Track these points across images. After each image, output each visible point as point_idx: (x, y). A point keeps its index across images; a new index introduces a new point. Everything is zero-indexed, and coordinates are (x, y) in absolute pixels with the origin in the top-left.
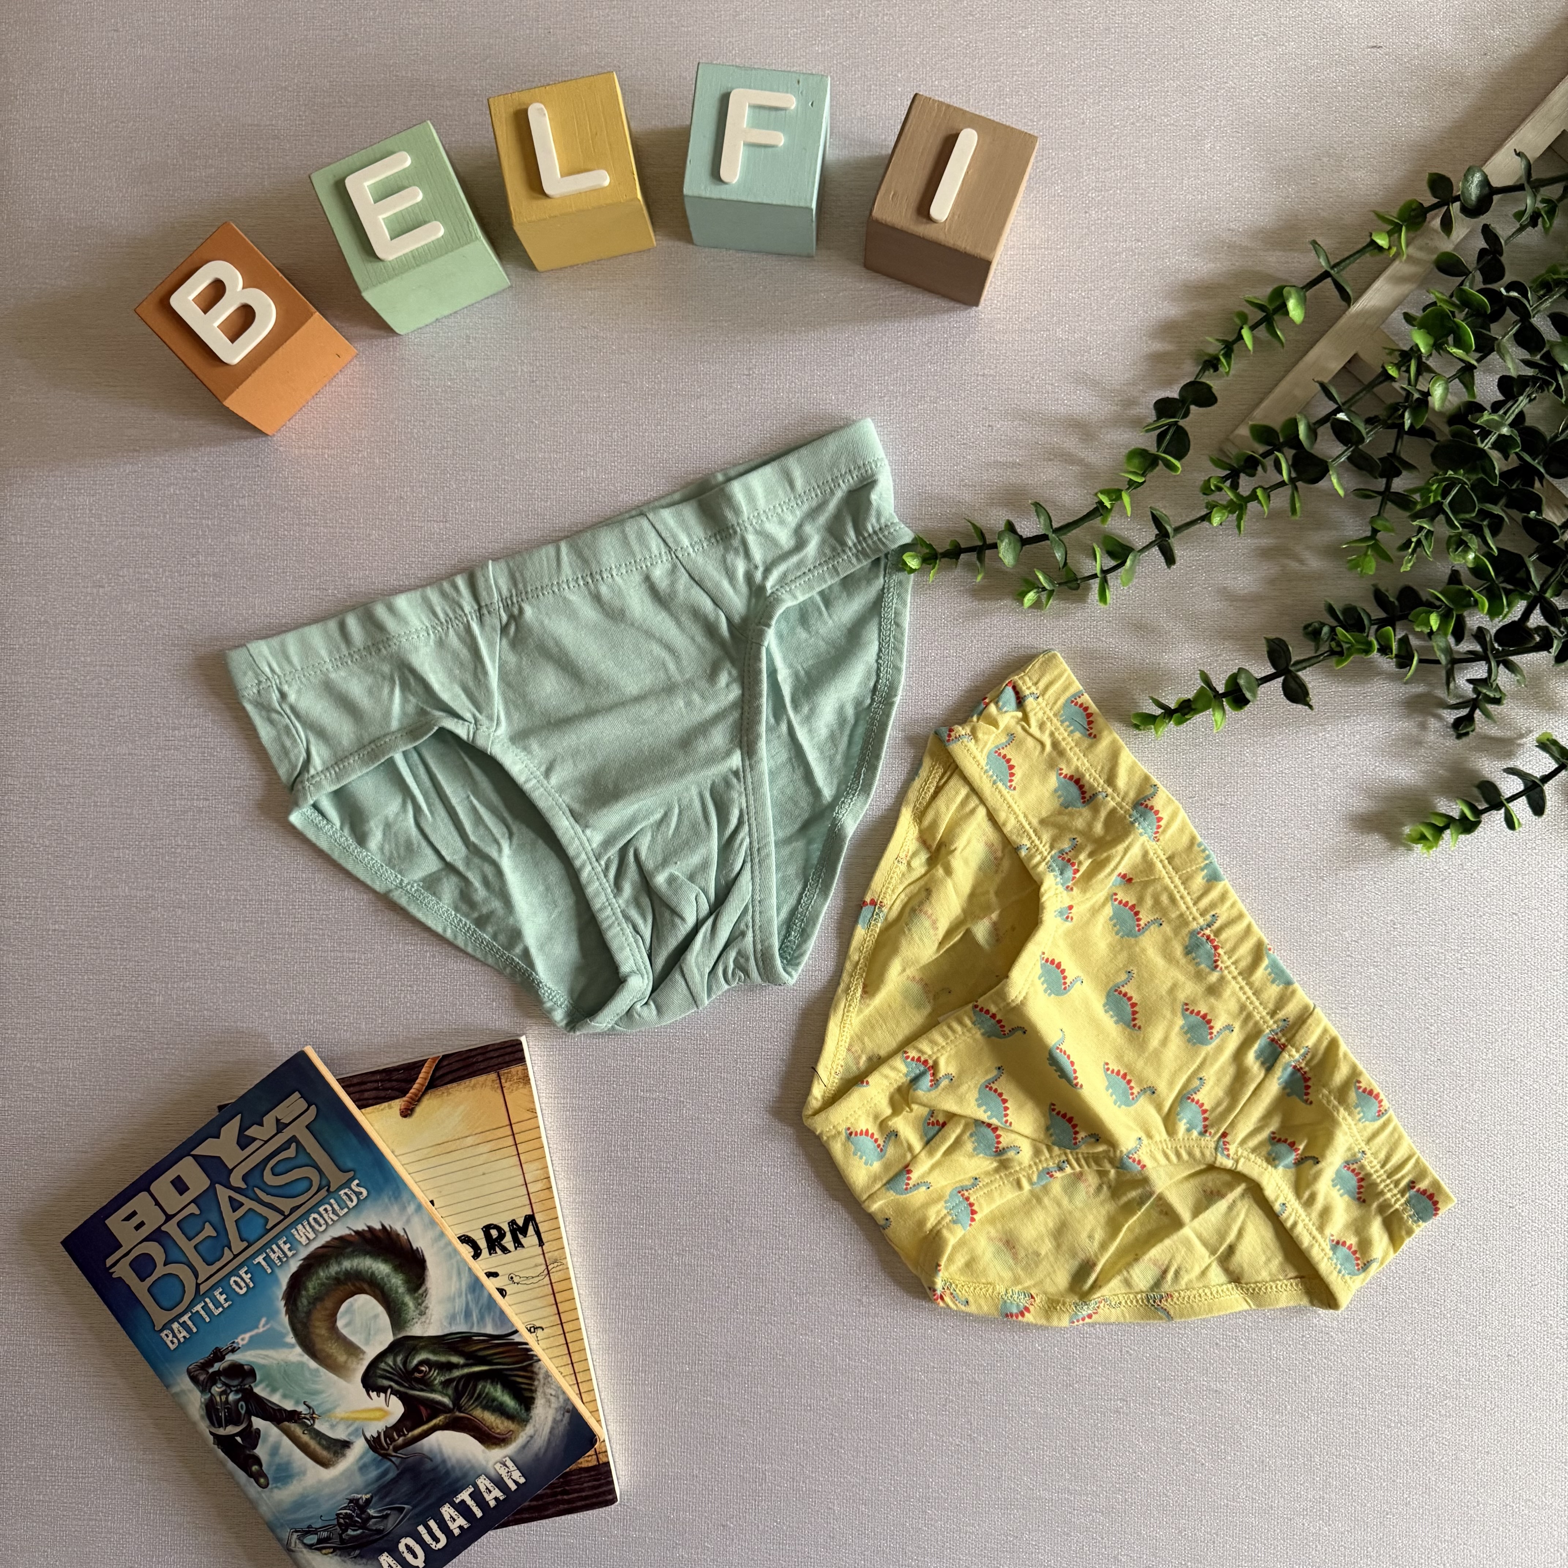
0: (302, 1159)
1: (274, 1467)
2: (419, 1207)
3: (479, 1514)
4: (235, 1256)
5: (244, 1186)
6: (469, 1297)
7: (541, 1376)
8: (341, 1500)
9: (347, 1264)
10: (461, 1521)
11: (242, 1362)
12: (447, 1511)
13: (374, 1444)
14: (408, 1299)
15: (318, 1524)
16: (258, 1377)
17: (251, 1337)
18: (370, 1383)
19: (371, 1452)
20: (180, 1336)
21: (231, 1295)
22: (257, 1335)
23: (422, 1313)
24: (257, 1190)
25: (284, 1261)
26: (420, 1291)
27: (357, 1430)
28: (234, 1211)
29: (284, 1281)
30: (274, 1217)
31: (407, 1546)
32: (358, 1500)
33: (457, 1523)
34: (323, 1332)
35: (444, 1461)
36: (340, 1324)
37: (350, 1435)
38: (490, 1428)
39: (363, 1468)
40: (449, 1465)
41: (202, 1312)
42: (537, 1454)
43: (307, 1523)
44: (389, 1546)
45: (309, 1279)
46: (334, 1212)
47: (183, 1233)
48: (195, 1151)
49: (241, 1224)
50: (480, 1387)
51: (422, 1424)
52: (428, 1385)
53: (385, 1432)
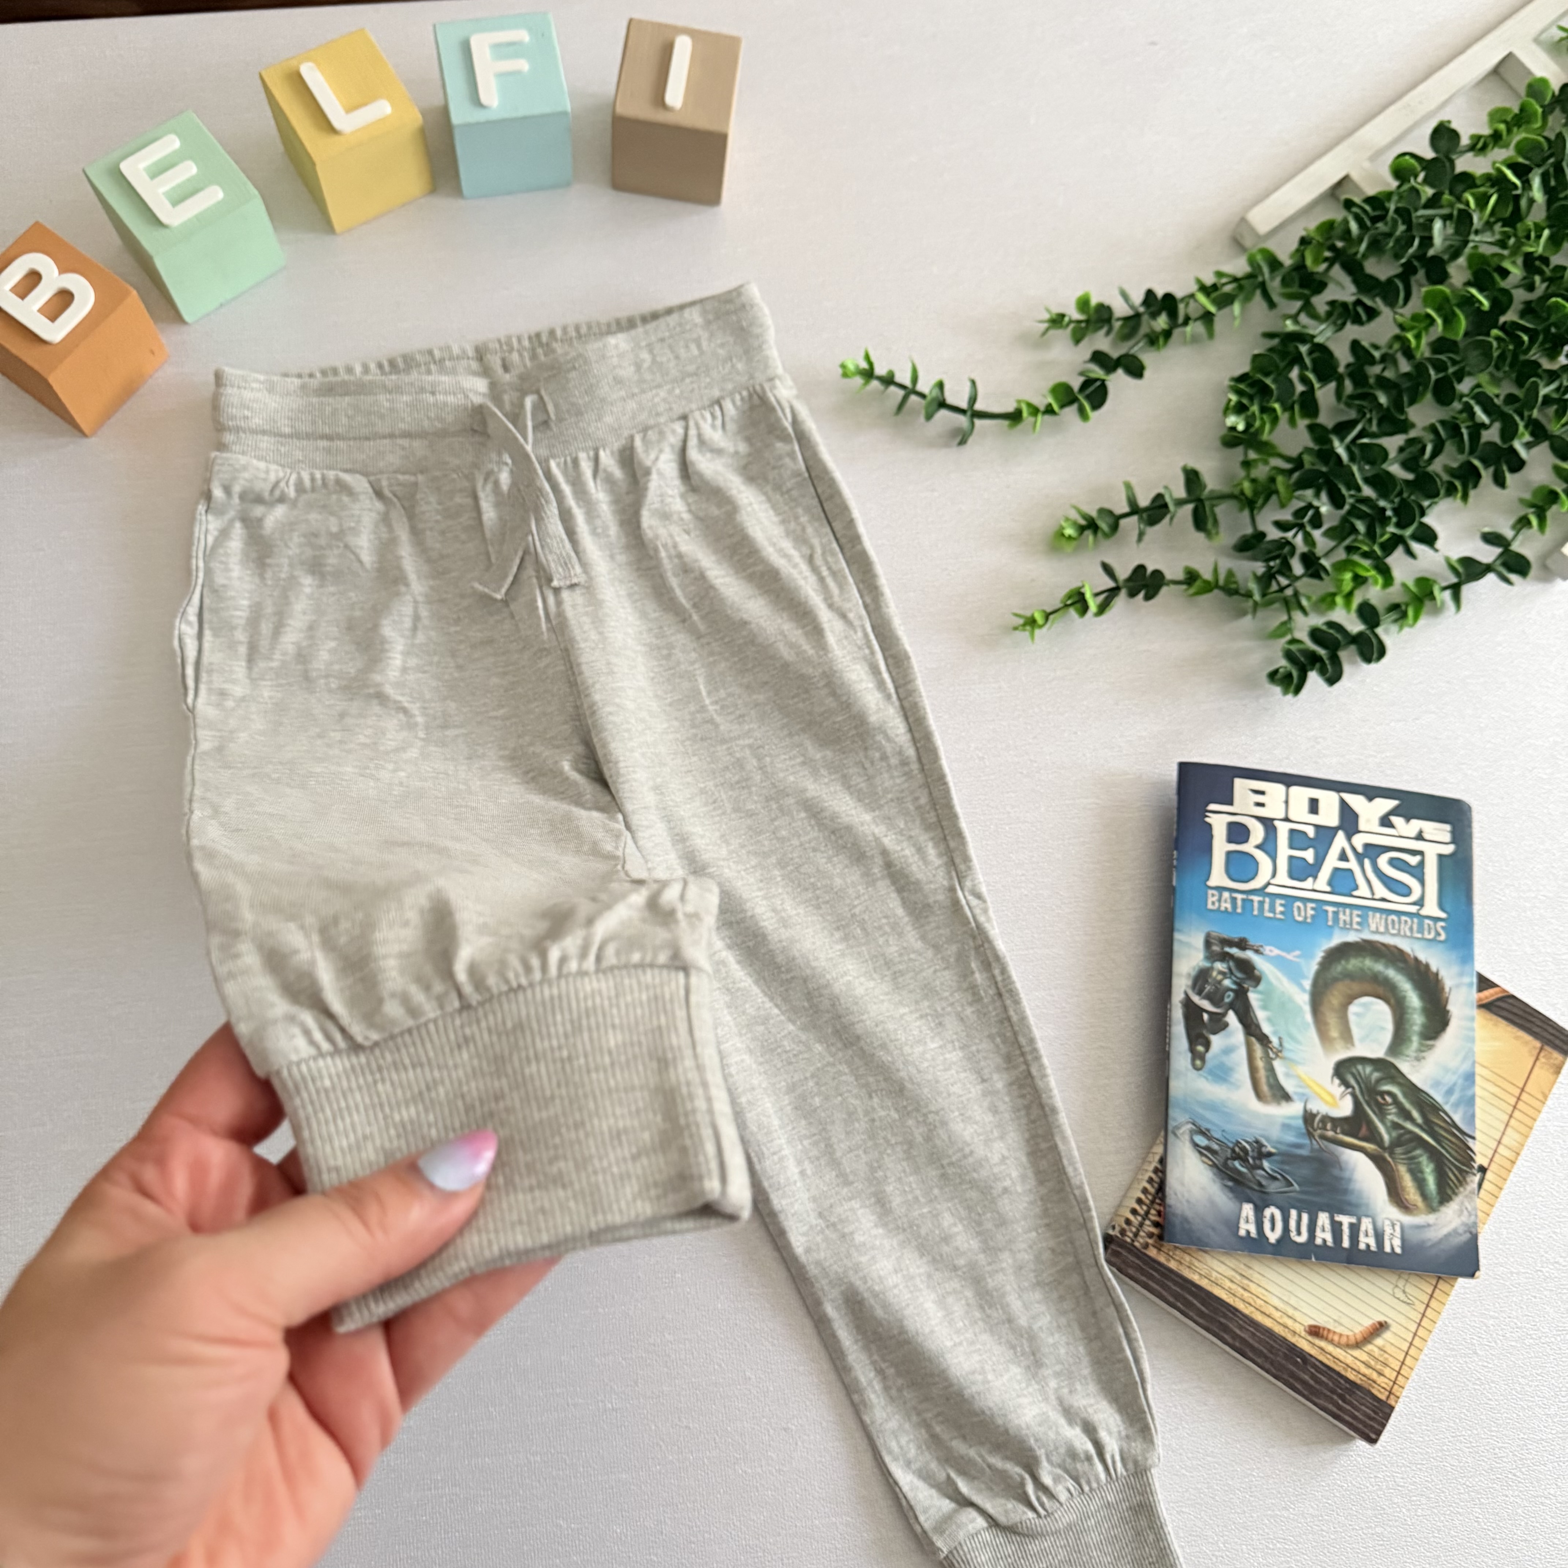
0: (1416, 873)
1: (1216, 1062)
3: (1346, 1244)
4: (1314, 890)
5: (1360, 849)
6: (1460, 1081)
7: (1469, 1188)
8: (1250, 1134)
9: (1391, 973)
10: (1329, 1237)
11: (1257, 966)
12: (1323, 1218)
13: (1308, 1117)
14: (1415, 1039)
15: (1217, 1134)
16: (1260, 988)
17: (1278, 957)
18: (1341, 1071)
19: (1301, 1122)
20: (1223, 905)
21: (1288, 911)
22: (1284, 958)
23: (1418, 1059)
24: (1367, 862)
25: (1347, 927)
26: (1429, 1043)
27: (1303, 1095)
28: (1340, 859)
29: (1337, 939)
30: (1364, 890)
31: (1273, 1216)
32: (1263, 1146)
33: (1324, 1235)
34: (1335, 1002)
35: (1350, 1180)
36: (1353, 1009)
37: (1296, 1093)
38: (1403, 1188)
39: (1286, 1127)
40: (1352, 1186)
41: (1256, 905)
42: (1423, 1242)
43: (1209, 1126)
44: (1259, 1203)
45: (1356, 956)
46: (1411, 929)
47: (1290, 839)
48: (1344, 795)
49: (1337, 873)
50: (1418, 1152)
51: (1355, 1136)
52: (1382, 1113)
53: (1323, 1117)
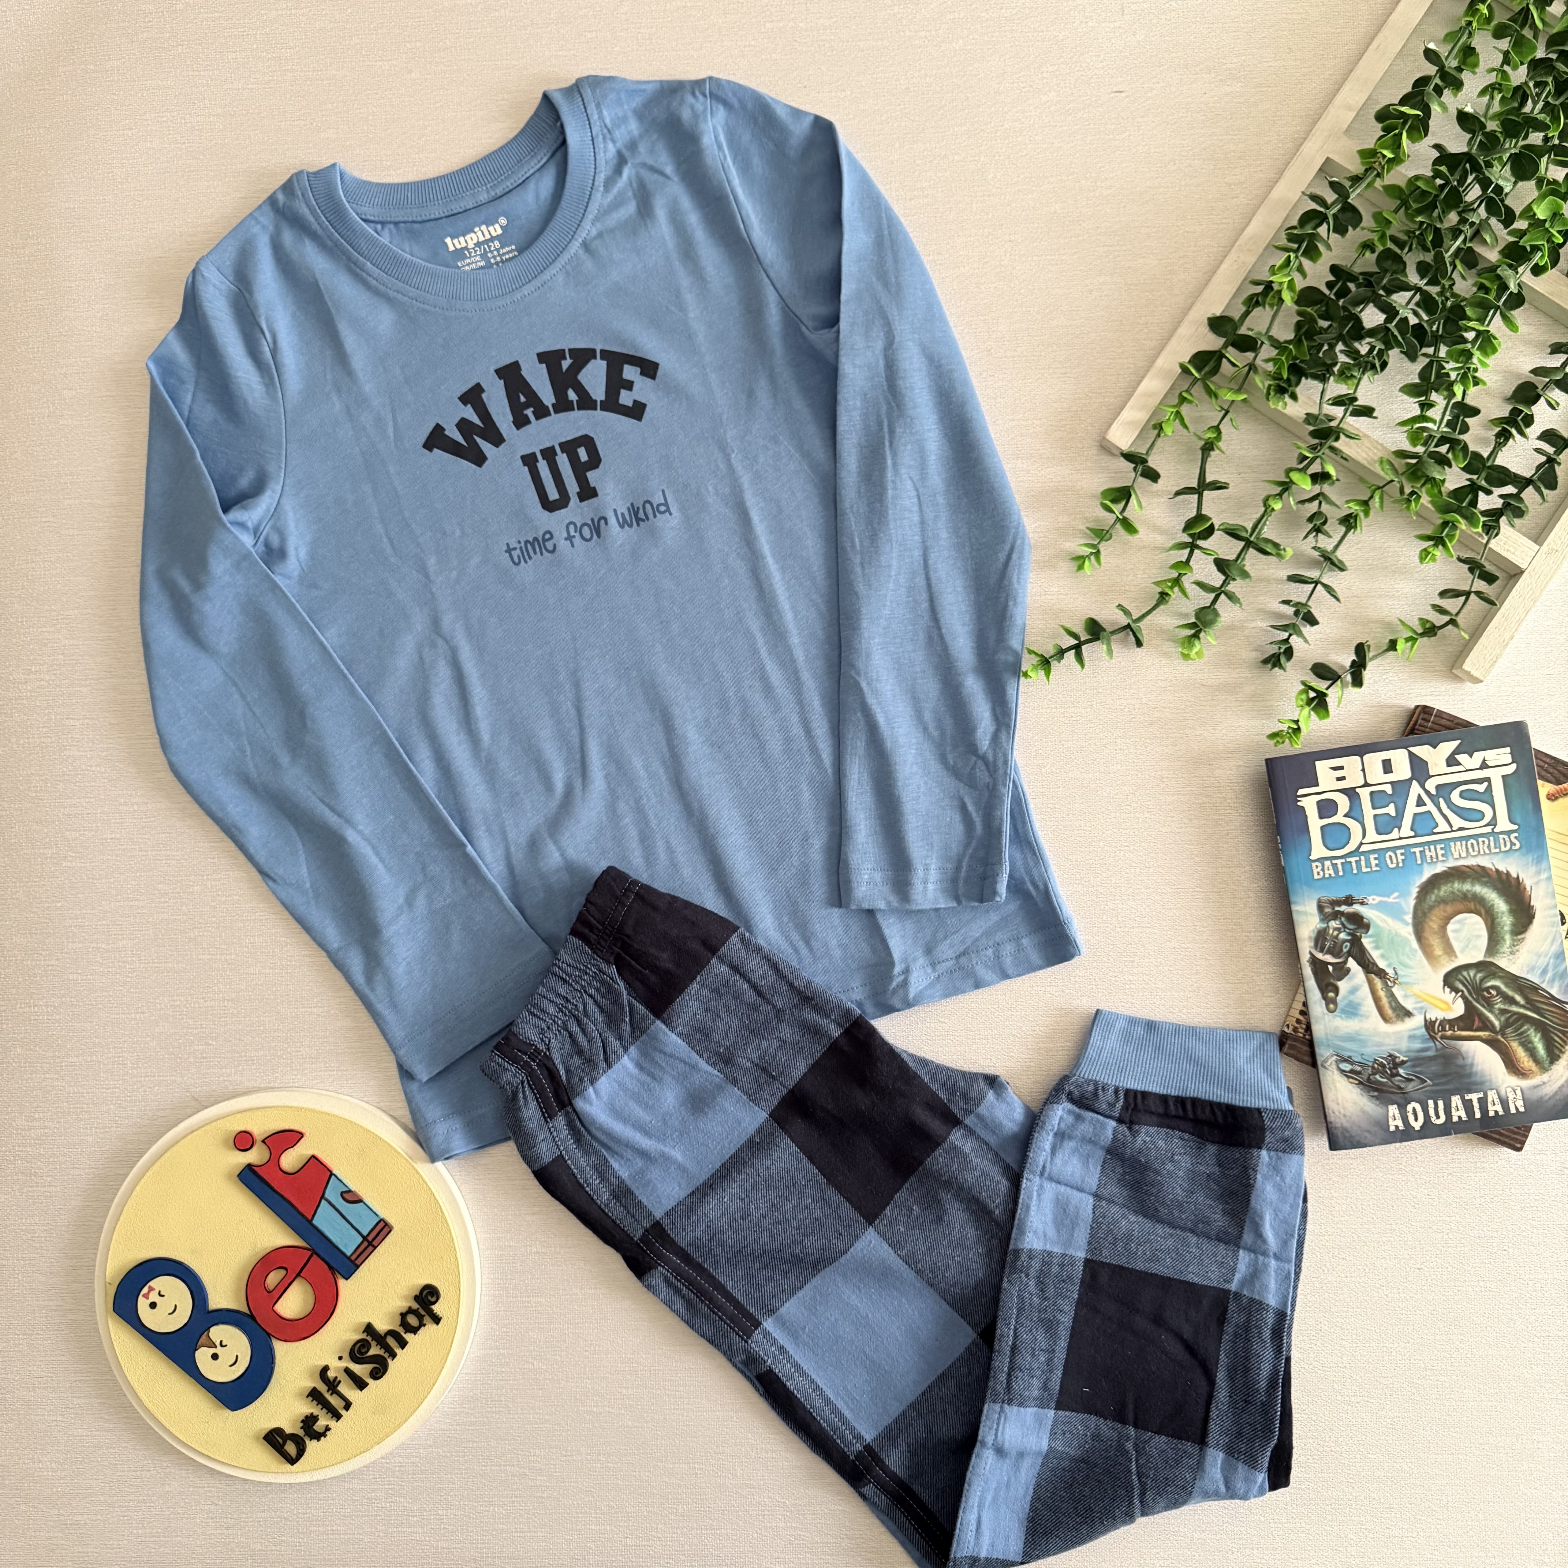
0: (1485, 797)
1: (1346, 1002)
2: (1550, 878)
3: (1478, 1115)
4: (1400, 838)
5: (1433, 792)
6: (1552, 961)
8: (1384, 1051)
9: (1478, 889)
10: (1463, 1114)
11: (1364, 915)
12: (1456, 1100)
13: (1429, 1025)
14: (1508, 937)
15: (1357, 1059)
16: (1370, 932)
17: (1380, 902)
18: (1449, 980)
19: (1424, 1030)
20: (1327, 872)
21: (1382, 862)
22: (1385, 902)
23: (1512, 953)
24: (1441, 800)
25: (1434, 861)
26: (1519, 937)
27: (1421, 1008)
28: (1418, 805)
29: (1427, 874)
30: (1443, 826)
31: (1414, 1109)
32: (1396, 1057)
33: (1459, 1113)
34: (1435, 926)
35: (1472, 1065)
36: (1450, 927)
37: (1415, 1009)
39: (1412, 1037)
40: (1474, 1069)
41: (1354, 865)
42: (1542, 1097)
43: (1349, 1054)
44: (1400, 1101)
45: (1445, 883)
46: (1489, 847)
47: (1372, 801)
48: (1411, 749)
49: (1418, 818)
50: (1526, 1027)
51: (1471, 1030)
52: (1490, 1005)
53: (1441, 1022)
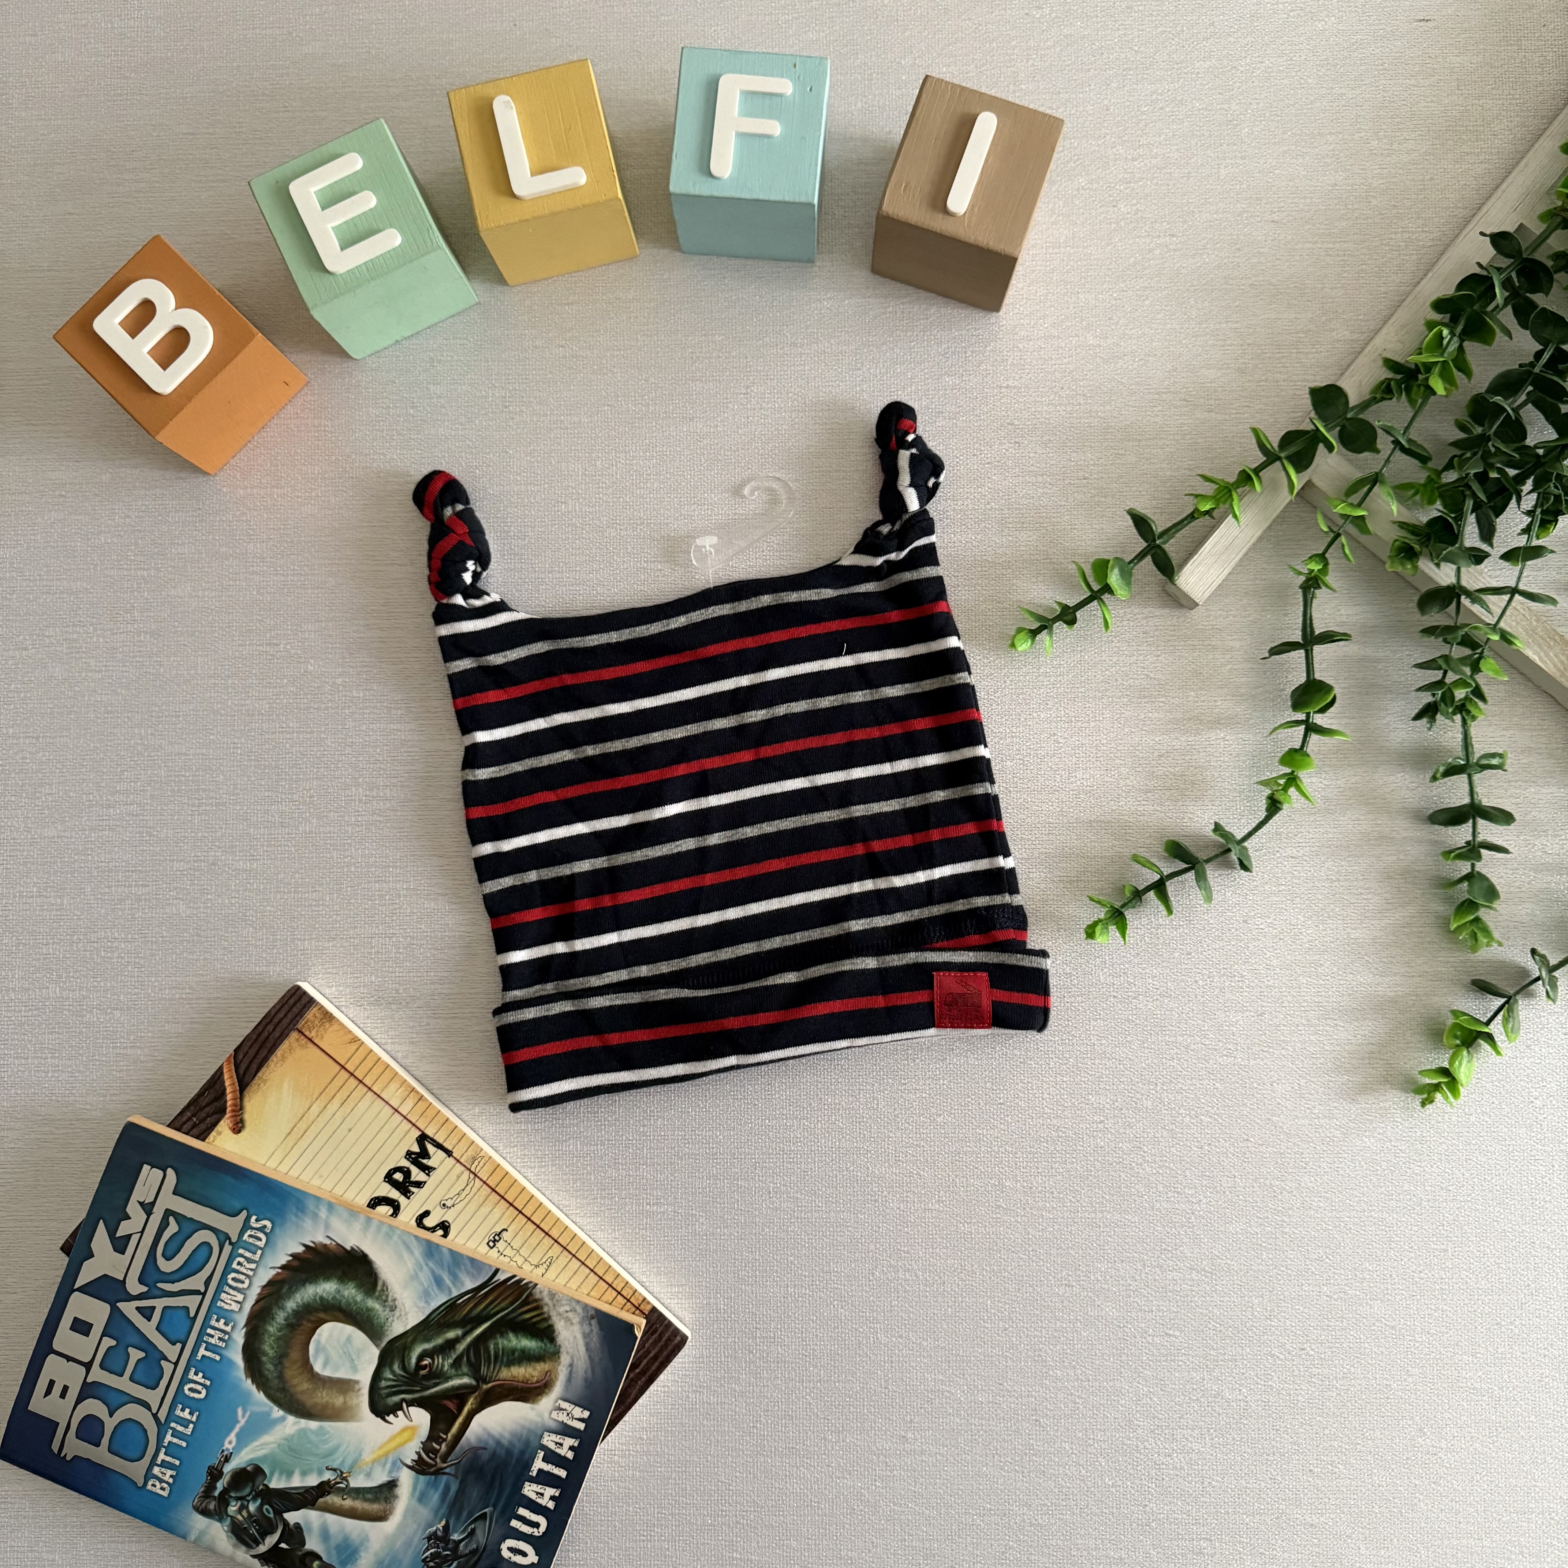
0: (188, 1228)
1: (334, 1552)
3: (563, 1473)
4: (176, 1364)
5: (145, 1289)
6: (431, 1264)
9: (291, 1305)
10: (550, 1492)
11: (243, 1466)
12: (530, 1490)
17: (238, 1435)
18: (380, 1409)
19: (422, 1478)
20: (167, 1478)
21: (192, 1405)
22: (242, 1429)
24: (159, 1285)
25: (226, 1338)
26: (379, 1288)
27: (394, 1464)
28: (149, 1320)
29: (237, 1358)
30: (191, 1302)
31: (511, 1549)
32: (436, 1531)
33: (547, 1496)
35: (498, 1443)
37: (390, 1472)
39: (422, 1498)
40: (505, 1442)
41: (175, 1440)
42: (586, 1380)
45: (262, 1342)
46: (249, 1260)
47: (111, 1373)
48: (75, 1287)
49: (163, 1328)
50: (492, 1346)
51: (456, 1417)
52: (439, 1376)
53: (423, 1449)
